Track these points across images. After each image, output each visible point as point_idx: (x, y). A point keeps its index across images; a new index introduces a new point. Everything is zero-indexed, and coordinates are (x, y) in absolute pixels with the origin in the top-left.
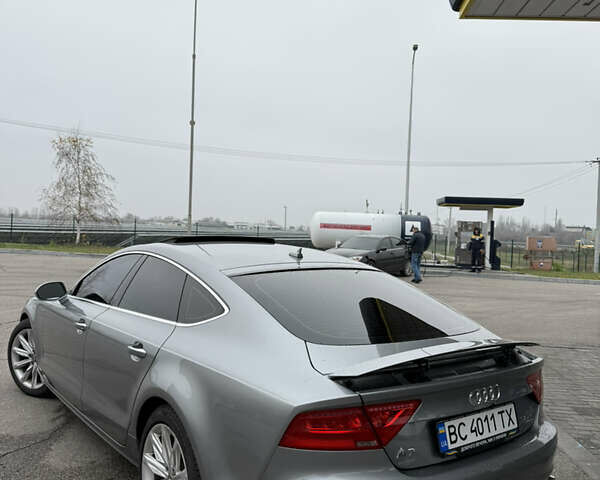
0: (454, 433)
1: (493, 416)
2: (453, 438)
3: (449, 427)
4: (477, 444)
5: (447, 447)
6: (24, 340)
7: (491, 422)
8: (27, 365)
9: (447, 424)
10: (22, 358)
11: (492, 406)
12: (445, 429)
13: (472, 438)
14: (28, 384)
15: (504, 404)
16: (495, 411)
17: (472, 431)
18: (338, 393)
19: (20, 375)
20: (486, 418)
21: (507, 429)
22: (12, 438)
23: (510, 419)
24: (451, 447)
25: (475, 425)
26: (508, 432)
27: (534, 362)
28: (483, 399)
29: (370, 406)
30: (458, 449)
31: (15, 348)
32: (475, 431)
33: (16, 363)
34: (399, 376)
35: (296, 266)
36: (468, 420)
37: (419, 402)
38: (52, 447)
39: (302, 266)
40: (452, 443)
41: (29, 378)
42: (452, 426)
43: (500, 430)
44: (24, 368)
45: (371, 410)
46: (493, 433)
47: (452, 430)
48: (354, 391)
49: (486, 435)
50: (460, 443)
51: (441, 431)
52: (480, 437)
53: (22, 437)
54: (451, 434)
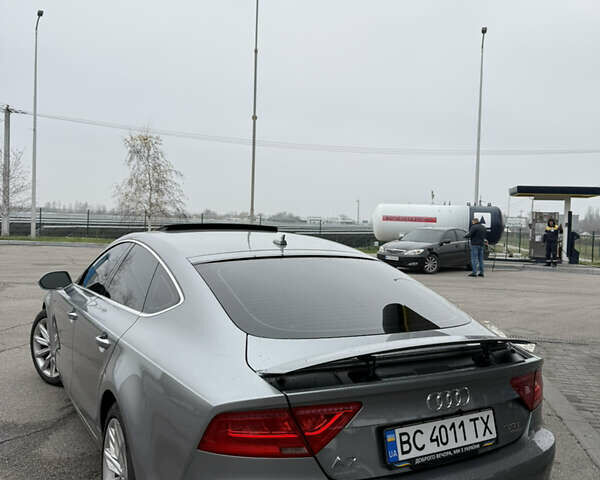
0: (408, 442)
1: (462, 424)
2: (406, 447)
3: (401, 435)
4: (438, 456)
5: (397, 457)
6: (43, 329)
7: (459, 432)
8: (48, 354)
9: (398, 431)
10: (43, 347)
11: (460, 413)
12: (394, 437)
13: (432, 448)
14: (47, 373)
15: (479, 410)
16: (466, 418)
17: (432, 441)
18: (267, 392)
19: (41, 363)
20: (453, 426)
21: (481, 439)
22: (16, 425)
23: (487, 427)
24: (402, 457)
25: (437, 433)
26: (481, 443)
27: (528, 361)
28: (446, 404)
29: (298, 408)
30: (412, 460)
31: (37, 337)
32: (437, 440)
33: (38, 352)
34: (343, 375)
35: (279, 253)
36: (427, 428)
37: (360, 405)
38: (50, 437)
39: (286, 253)
40: (403, 453)
41: (49, 367)
42: (406, 434)
43: (472, 439)
44: (44, 356)
45: (302, 412)
46: (461, 443)
47: (405, 438)
48: (281, 391)
49: (452, 445)
50: (414, 453)
51: (390, 438)
52: (442, 448)
53: (25, 426)
54: (402, 443)
